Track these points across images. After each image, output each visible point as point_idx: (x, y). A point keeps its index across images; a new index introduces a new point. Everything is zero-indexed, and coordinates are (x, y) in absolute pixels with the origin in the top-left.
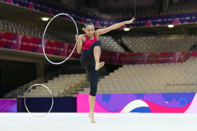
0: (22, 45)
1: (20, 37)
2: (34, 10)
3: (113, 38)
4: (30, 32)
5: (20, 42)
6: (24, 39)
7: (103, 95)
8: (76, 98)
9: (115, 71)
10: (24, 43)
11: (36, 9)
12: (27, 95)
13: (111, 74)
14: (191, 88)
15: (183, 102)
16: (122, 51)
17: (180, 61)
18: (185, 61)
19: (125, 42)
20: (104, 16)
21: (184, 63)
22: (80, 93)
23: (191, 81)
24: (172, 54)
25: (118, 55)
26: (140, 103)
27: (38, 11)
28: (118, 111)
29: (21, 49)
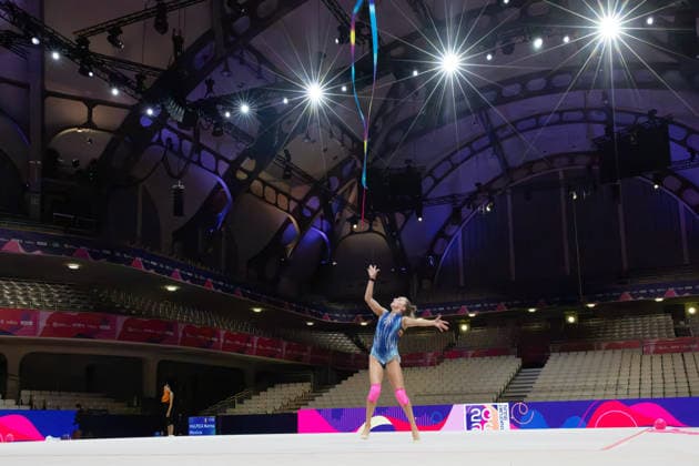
0: (224, 344)
1: (223, 333)
2: (242, 298)
3: (346, 334)
4: (237, 327)
5: (222, 340)
6: (228, 336)
7: (333, 410)
8: (296, 414)
9: (349, 379)
10: (228, 341)
11: (244, 296)
12: (230, 412)
13: (344, 382)
14: (447, 398)
15: (436, 418)
16: (358, 352)
17: (431, 364)
18: (438, 364)
19: (362, 340)
20: (334, 306)
21: (438, 367)
22: (302, 407)
23: (446, 390)
24: (421, 356)
25: (353, 357)
26: (382, 420)
27: (247, 299)
28: (354, 429)
29: (223, 349)
